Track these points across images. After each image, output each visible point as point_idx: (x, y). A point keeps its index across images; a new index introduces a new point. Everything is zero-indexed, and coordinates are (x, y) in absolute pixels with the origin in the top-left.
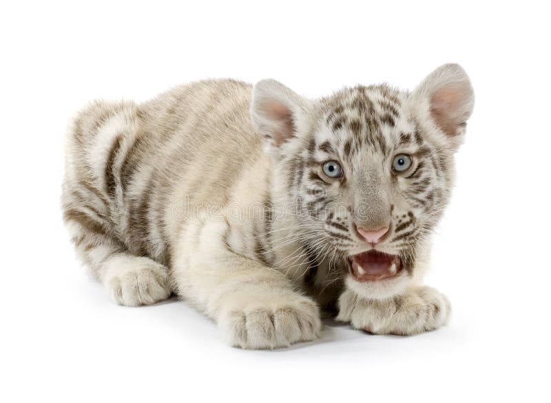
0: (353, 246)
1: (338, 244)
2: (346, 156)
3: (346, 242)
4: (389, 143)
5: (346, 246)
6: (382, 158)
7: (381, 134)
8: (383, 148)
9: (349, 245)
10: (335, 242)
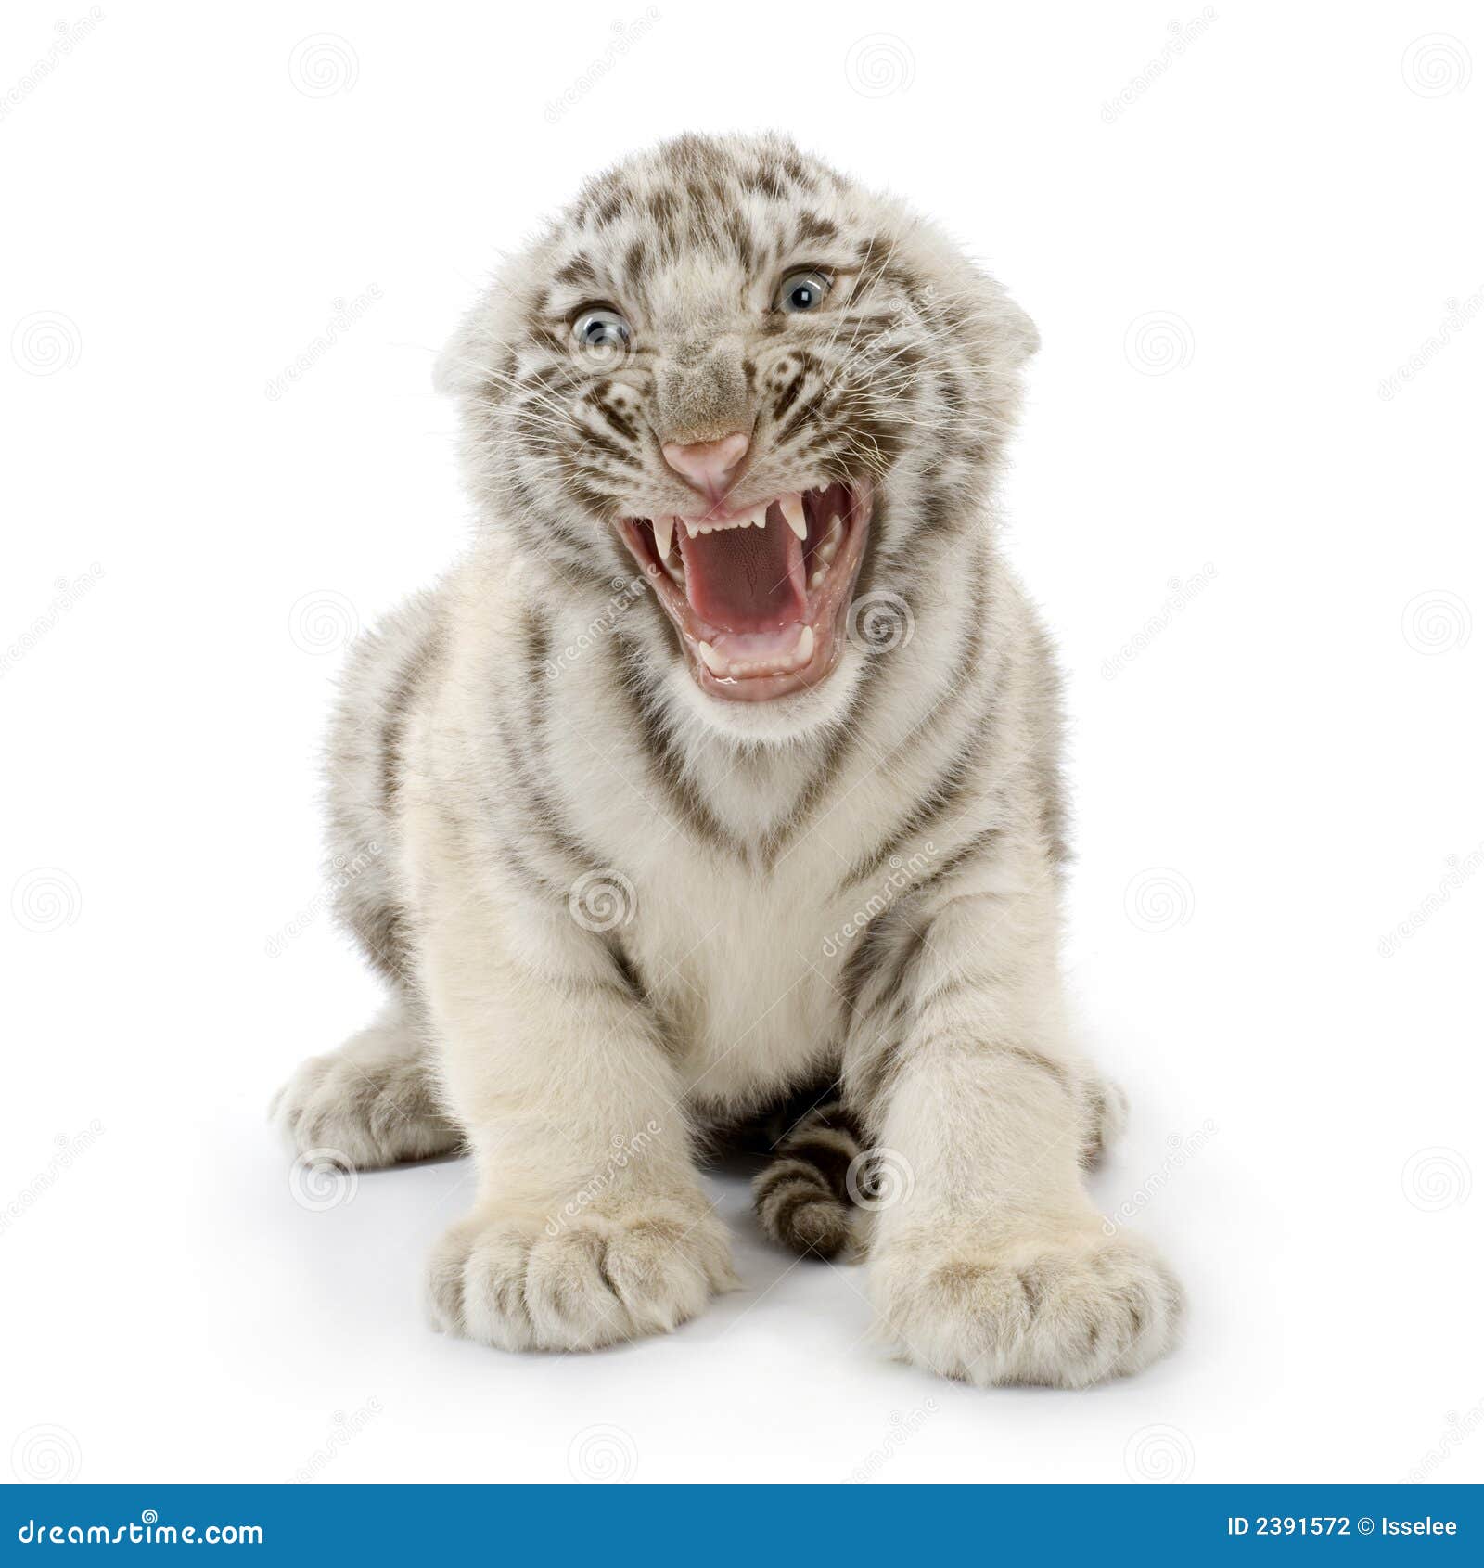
0: (637, 486)
1: (589, 469)
2: (631, 285)
3: (617, 468)
4: (762, 236)
5: (614, 480)
6: (740, 276)
7: (737, 215)
8: (744, 250)
9: (625, 480)
10: (585, 461)
